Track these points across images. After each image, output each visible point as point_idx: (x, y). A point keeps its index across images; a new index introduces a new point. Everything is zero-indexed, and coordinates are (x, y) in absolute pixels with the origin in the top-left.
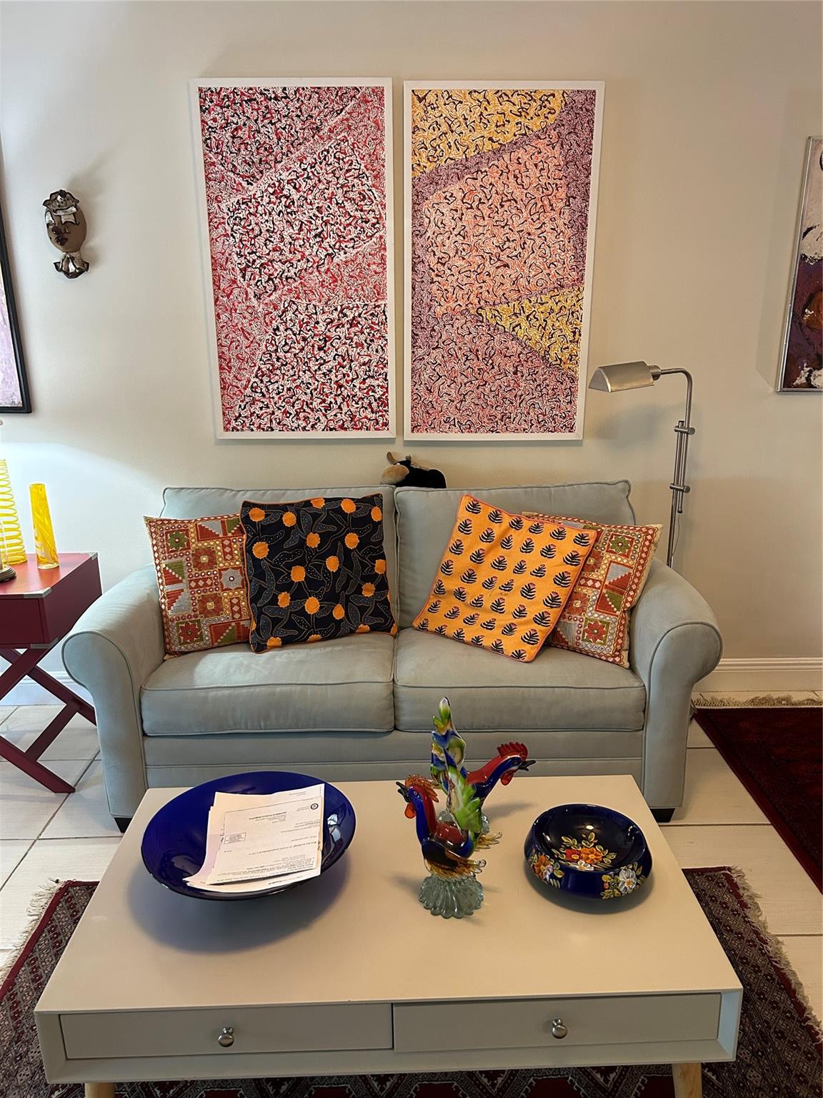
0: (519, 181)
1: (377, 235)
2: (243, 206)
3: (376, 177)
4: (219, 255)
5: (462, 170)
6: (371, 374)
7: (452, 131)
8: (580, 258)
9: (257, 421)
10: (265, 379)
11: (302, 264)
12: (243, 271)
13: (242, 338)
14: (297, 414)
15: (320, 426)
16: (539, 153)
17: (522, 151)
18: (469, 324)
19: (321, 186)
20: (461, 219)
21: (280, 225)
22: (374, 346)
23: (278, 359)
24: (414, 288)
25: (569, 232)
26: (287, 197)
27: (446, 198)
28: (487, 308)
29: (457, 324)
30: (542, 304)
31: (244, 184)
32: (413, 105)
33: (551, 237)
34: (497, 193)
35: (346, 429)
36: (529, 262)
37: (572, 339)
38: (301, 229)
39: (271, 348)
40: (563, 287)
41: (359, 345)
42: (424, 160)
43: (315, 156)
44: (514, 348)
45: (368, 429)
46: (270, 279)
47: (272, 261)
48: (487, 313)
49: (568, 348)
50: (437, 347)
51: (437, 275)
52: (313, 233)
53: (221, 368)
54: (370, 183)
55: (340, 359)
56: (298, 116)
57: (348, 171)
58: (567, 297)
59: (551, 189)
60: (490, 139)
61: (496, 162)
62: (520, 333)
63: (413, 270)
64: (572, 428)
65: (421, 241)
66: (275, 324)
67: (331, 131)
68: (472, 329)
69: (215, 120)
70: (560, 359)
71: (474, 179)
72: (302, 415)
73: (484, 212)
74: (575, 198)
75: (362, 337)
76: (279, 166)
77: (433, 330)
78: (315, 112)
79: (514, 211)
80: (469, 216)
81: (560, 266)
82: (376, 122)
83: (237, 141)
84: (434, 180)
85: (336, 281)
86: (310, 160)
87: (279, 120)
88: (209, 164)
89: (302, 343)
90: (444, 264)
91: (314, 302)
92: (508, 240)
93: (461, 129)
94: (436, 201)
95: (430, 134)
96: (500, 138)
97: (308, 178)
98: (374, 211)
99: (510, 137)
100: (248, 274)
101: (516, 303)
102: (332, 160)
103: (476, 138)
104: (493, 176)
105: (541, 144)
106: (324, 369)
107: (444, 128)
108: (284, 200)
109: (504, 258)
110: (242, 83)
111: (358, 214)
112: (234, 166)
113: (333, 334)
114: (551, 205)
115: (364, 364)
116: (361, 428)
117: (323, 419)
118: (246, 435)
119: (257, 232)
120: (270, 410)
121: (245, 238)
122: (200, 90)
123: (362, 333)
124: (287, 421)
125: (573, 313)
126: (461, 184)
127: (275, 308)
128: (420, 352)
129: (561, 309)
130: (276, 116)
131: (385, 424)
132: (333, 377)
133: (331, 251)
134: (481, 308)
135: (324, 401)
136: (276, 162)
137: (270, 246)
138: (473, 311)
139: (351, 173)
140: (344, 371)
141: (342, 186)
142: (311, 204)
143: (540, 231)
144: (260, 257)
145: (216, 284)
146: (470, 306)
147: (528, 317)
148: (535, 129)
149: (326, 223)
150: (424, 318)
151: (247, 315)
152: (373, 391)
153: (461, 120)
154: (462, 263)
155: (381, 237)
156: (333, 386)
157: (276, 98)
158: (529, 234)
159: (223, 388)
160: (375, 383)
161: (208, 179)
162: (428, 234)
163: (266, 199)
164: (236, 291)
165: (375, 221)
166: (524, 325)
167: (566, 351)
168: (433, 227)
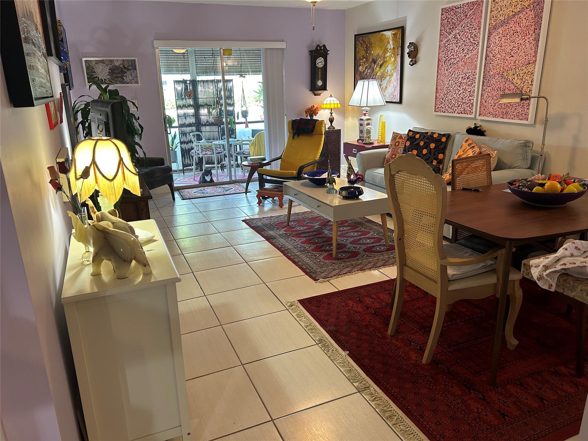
0: (519, 25)
2: (447, 42)
3: (479, 29)
4: (440, 58)
5: (504, 23)
6: (471, 95)
7: (501, 10)
8: (536, 52)
9: (442, 109)
10: (445, 96)
11: (458, 59)
13: (442, 83)
14: (451, 108)
15: (456, 112)
16: (527, 14)
17: (521, 14)
18: (499, 78)
19: (465, 34)
20: (501, 41)
21: (455, 47)
22: (472, 86)
23: (449, 89)
24: (485, 66)
25: (534, 42)
26: (457, 38)
27: (497, 34)
28: (505, 72)
29: (496, 78)
30: (522, 70)
31: (448, 35)
32: (492, 3)
33: (527, 45)
34: (512, 30)
35: (462, 113)
36: (520, 54)
37: (531, 84)
38: (459, 48)
39: (448, 86)
40: (530, 63)
41: (469, 85)
42: (493, 21)
43: (465, 24)
44: (512, 87)
45: (468, 114)
46: (450, 64)
47: (451, 59)
48: (505, 74)
49: (529, 87)
50: (489, 86)
51: (492, 61)
52: (462, 49)
53: (436, 92)
54: (477, 31)
55: (463, 90)
56: (462, 12)
57: (472, 28)
58: (530, 68)
59: (529, 27)
60: (512, 11)
61: (513, 19)
62: (515, 81)
63: (486, 59)
64: (528, 119)
65: (488, 49)
66: (450, 78)
67: (470, 16)
68: (500, 80)
69: (444, 17)
70: (526, 92)
71: (506, 26)
72: (452, 108)
73: (508, 37)
74: (537, 29)
75: (470, 83)
77: (489, 80)
78: (467, 10)
79: (517, 36)
80: (503, 40)
81: (529, 55)
82: (481, 11)
83: (448, 22)
84: (495, 28)
85: (465, 64)
86: (464, 26)
88: (441, 30)
89: (455, 85)
90: (494, 57)
91: (459, 71)
92: (514, 47)
93: (504, 9)
94: (494, 35)
95: (496, 12)
96: (515, 10)
97: (463, 31)
98: (477, 40)
99: (518, 10)
100: (446, 63)
101: (514, 70)
102: (469, 25)
103: (508, 12)
104: (512, 24)
105: (527, 11)
106: (459, 93)
107: (499, 10)
108: (456, 39)
109: (512, 54)
110: (451, 5)
111: (473, 42)
112: (446, 30)
113: (463, 82)
114: (529, 33)
115: (469, 92)
116: (466, 114)
117: (457, 110)
118: (439, 113)
119: (449, 50)
120: (445, 106)
121: (446, 52)
122: (442, 9)
123: (470, 81)
124: (449, 110)
125: (532, 73)
126: (502, 28)
127: (450, 74)
128: (484, 88)
129: (528, 72)
130: (458, 13)
131: (472, 113)
132: (461, 96)
133: (465, 55)
134: (503, 72)
135: (458, 104)
136: (456, 27)
137: (451, 54)
138: (501, 73)
139: (473, 29)
140: (464, 94)
141: (471, 33)
142: (462, 40)
143: (524, 43)
144: (449, 58)
145: (438, 66)
146: (500, 71)
147: (517, 75)
148: (526, 6)
149: (465, 45)
150: (487, 76)
151: (444, 76)
152: (471, 101)
153: (504, 6)
154: (499, 56)
155: (478, 49)
156: (461, 99)
157: (458, 8)
158: (521, 44)
159: (436, 99)
160: (471, 98)
161: (440, 35)
162: (491, 47)
163: (452, 39)
164: (442, 69)
165: (477, 43)
166: (516, 78)
167: (528, 88)
168: (493, 44)
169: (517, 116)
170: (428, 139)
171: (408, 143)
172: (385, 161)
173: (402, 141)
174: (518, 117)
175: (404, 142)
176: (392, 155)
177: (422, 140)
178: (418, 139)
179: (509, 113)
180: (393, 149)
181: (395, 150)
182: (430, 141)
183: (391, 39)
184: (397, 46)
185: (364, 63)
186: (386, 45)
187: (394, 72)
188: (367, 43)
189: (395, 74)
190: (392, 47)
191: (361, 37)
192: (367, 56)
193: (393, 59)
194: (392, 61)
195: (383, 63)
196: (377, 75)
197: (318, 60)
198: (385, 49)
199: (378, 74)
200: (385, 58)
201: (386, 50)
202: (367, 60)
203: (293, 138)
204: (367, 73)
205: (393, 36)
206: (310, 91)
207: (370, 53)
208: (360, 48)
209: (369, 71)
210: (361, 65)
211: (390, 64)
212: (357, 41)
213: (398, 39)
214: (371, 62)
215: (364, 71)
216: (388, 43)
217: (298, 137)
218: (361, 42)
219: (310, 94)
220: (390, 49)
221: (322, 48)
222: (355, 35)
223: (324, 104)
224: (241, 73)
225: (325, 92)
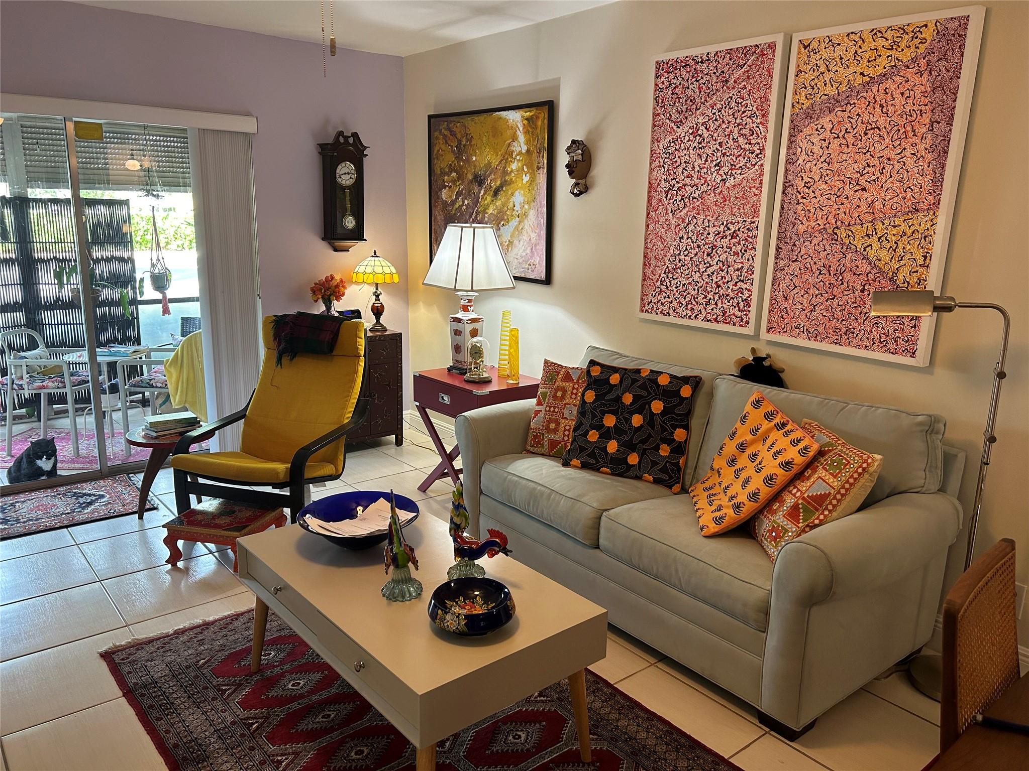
0: (884, 110)
1: (759, 163)
2: (672, 144)
3: (763, 116)
4: (654, 181)
5: (833, 104)
6: (742, 278)
7: (829, 71)
8: (938, 183)
9: (661, 307)
10: (670, 276)
11: (704, 188)
12: (667, 192)
13: (659, 243)
14: (687, 305)
15: (701, 317)
16: (907, 82)
17: (890, 81)
18: (825, 242)
19: (724, 126)
20: (828, 148)
21: (694, 157)
22: (747, 255)
23: (680, 260)
24: (782, 208)
25: (929, 157)
26: (700, 136)
27: (817, 130)
28: (843, 229)
29: (815, 241)
30: (895, 227)
31: (675, 127)
32: (799, 53)
33: (910, 162)
34: (862, 123)
35: (718, 322)
36: (886, 186)
37: (922, 262)
38: (706, 161)
39: (677, 252)
40: (918, 211)
41: (736, 254)
42: (803, 98)
43: (723, 103)
44: (864, 267)
45: (734, 324)
46: (682, 199)
47: (685, 185)
48: (842, 233)
49: (917, 272)
50: (796, 260)
51: (803, 198)
52: (714, 163)
53: (645, 265)
54: (758, 121)
55: (721, 265)
56: (714, 73)
57: (744, 112)
58: (921, 221)
59: (915, 116)
60: (862, 74)
61: (864, 94)
62: (871, 254)
63: (784, 192)
64: (914, 353)
65: (792, 168)
66: (681, 234)
67: (735, 82)
68: (827, 247)
69: (663, 83)
70: (908, 283)
71: (843, 111)
72: (690, 306)
73: (849, 140)
74: (939, 123)
75: (739, 247)
76: (698, 112)
77: (794, 245)
78: (726, 68)
79: (877, 139)
80: (835, 144)
81: (916, 189)
82: (768, 71)
83: (675, 96)
84: (809, 115)
85: (725, 201)
86: (719, 106)
87: (702, 78)
88: (656, 115)
89: (697, 250)
90: (809, 188)
91: (708, 218)
92: (868, 165)
93: (837, 68)
94: (808, 133)
95: (811, 75)
96: (871, 72)
97: (716, 120)
98: (759, 144)
99: (880, 70)
100: (669, 195)
101: (870, 225)
102: (733, 104)
103: (850, 75)
104: (860, 107)
105: (909, 73)
106: (709, 271)
107: (823, 69)
108: (698, 138)
109: (863, 182)
110: (681, 54)
111: (747, 147)
112: (670, 115)
113: (718, 244)
114: (914, 131)
115: (738, 270)
116: (729, 323)
117: (703, 311)
118: (652, 317)
119: (678, 163)
120: (670, 300)
121: (671, 168)
122: (657, 62)
123: (739, 244)
124: (680, 310)
125: (925, 237)
126: (832, 116)
127: (683, 222)
128: (782, 263)
129: (913, 232)
130: (701, 75)
131: (747, 323)
132: (714, 278)
133: (724, 177)
134: (837, 228)
135: (706, 297)
136: (697, 109)
137: (686, 174)
138: (830, 231)
139: (746, 114)
140: (723, 274)
141: (739, 125)
142: (715, 140)
143: (899, 156)
144: (678, 182)
145: (649, 202)
146: (827, 225)
147: (879, 238)
148: (905, 60)
149: (724, 154)
150: (788, 234)
151: (665, 226)
152: (742, 293)
153: (838, 60)
154: (825, 186)
155: (762, 165)
156: (714, 285)
157: (702, 62)
158: (889, 159)
159: (644, 280)
160: (744, 286)
161: (654, 126)
162: (799, 162)
163: (687, 138)
164: (660, 208)
165: (759, 151)
166: (876, 245)
167: (914, 275)
168: (804, 156)
169: (881, 342)
170: (643, 387)
171: (590, 396)
172: (530, 437)
173: (574, 388)
174: (883, 345)
175: (577, 389)
176: (549, 421)
177: (627, 390)
178: (615, 385)
179: (856, 331)
180: (550, 407)
181: (556, 410)
182: (650, 393)
183: (521, 129)
184: (536, 146)
185: (454, 181)
186: (509, 144)
187: (530, 208)
188: (459, 136)
189: (532, 214)
190: (524, 149)
191: (444, 121)
192: (461, 167)
193: (526, 179)
194: (524, 182)
195: (501, 186)
196: (487, 213)
197: (340, 167)
198: (506, 153)
199: (490, 211)
200: (505, 173)
201: (508, 156)
202: (460, 177)
203: (279, 361)
204: (461, 206)
205: (526, 122)
206: (323, 239)
207: (468, 160)
208: (443, 147)
209: (466, 202)
210: (445, 187)
211: (521, 188)
212: (435, 131)
213: (538, 131)
214: (471, 181)
215: (454, 202)
216: (514, 138)
217: (292, 359)
218: (446, 133)
219: (323, 248)
220: (520, 153)
221: (351, 140)
222: (430, 117)
223: (358, 273)
224: (149, 188)
225: (360, 244)
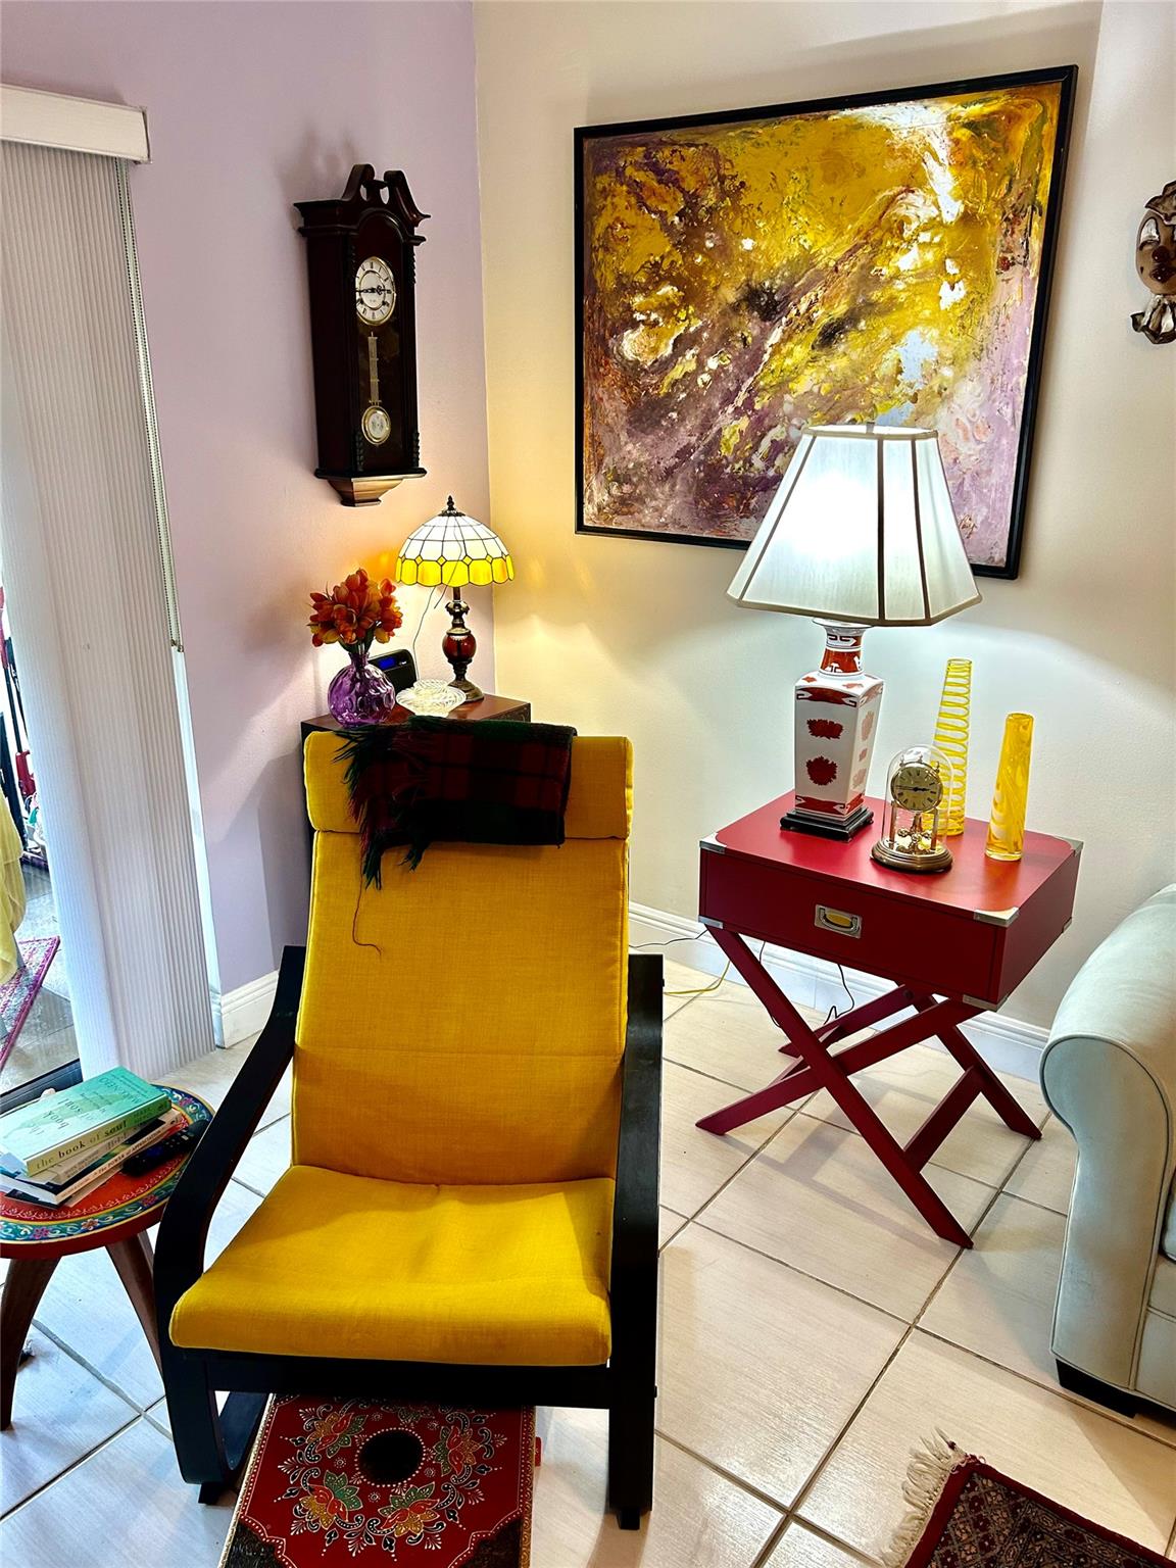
183: (943, 154)
184: (1000, 203)
185: (668, 310)
186: (892, 201)
187: (961, 376)
188: (690, 184)
189: (968, 395)
190: (952, 210)
191: (634, 145)
192: (698, 271)
193: (951, 297)
194: (945, 304)
195: (851, 319)
196: (789, 392)
198: (877, 225)
199: (802, 386)
200: (868, 279)
201: (887, 230)
202: (692, 293)
203: (371, 870)
204: (690, 377)
205: (964, 134)
206: (318, 474)
207: (724, 251)
208: (630, 217)
209: (712, 363)
210: (634, 325)
211: (929, 322)
212: (599, 172)
213: (1015, 158)
214: (735, 308)
215: (663, 366)
216: (913, 180)
217: (415, 858)
218: (640, 176)
219: (315, 495)
220: (935, 224)
221: (385, 195)
222: (578, 132)
223: (404, 559)
225: (409, 482)
